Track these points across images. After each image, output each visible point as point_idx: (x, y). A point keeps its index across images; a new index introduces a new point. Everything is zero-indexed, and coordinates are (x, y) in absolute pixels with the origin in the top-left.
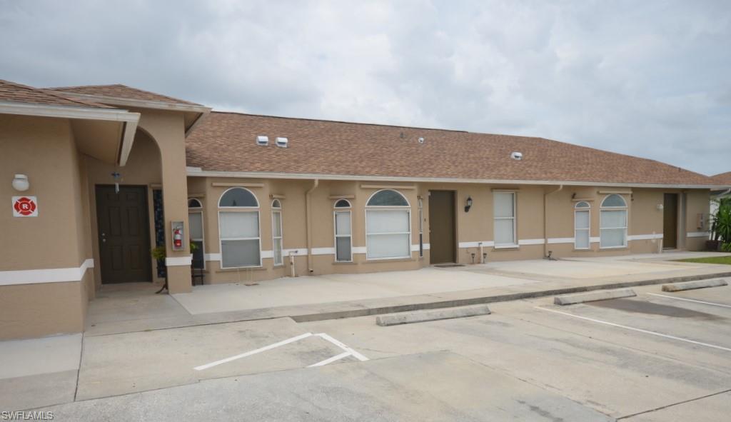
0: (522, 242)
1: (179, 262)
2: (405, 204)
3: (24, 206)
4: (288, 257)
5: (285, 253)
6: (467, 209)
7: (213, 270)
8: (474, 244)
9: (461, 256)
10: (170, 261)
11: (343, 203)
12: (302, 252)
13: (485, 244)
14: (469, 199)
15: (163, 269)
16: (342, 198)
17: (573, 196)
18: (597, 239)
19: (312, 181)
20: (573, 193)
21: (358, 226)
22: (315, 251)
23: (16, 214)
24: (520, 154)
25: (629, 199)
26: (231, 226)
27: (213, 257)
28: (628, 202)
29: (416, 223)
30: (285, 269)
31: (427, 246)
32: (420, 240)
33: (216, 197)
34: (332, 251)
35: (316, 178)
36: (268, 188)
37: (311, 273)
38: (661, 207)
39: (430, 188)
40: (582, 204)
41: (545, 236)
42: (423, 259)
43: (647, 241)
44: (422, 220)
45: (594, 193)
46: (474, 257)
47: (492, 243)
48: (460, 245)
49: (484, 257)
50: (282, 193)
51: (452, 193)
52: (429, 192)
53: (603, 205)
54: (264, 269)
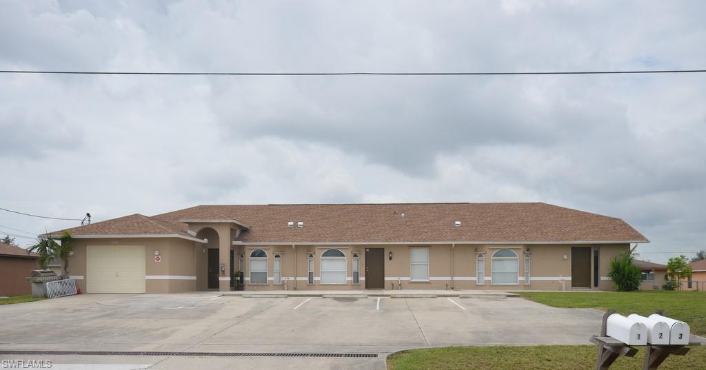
0: (432, 278)
1: (225, 279)
2: (343, 255)
3: (158, 259)
4: (283, 281)
5: (283, 279)
6: (390, 258)
7: (247, 284)
8: (396, 279)
9: (386, 284)
10: (220, 279)
11: (311, 256)
12: (292, 279)
13: (402, 279)
14: (391, 253)
15: (218, 282)
16: (311, 253)
17: (476, 250)
18: (490, 278)
19: (292, 246)
20: (476, 248)
21: (317, 268)
22: (298, 279)
23: (156, 261)
24: (459, 223)
25: (521, 252)
26: (255, 266)
27: (247, 279)
28: (519, 254)
29: (350, 266)
30: (282, 286)
31: (362, 279)
32: (356, 275)
33: (248, 253)
34: (306, 279)
35: (294, 244)
36: (272, 250)
37: (295, 289)
38: (565, 257)
39: (366, 247)
40: (481, 256)
41: (452, 275)
42: (360, 285)
43: (553, 281)
44: (359, 265)
45: (486, 249)
46: (393, 286)
47: (408, 279)
48: (386, 279)
49: (400, 286)
50: (281, 251)
51: (383, 249)
52: (366, 249)
53: (494, 256)
54: (268, 285)
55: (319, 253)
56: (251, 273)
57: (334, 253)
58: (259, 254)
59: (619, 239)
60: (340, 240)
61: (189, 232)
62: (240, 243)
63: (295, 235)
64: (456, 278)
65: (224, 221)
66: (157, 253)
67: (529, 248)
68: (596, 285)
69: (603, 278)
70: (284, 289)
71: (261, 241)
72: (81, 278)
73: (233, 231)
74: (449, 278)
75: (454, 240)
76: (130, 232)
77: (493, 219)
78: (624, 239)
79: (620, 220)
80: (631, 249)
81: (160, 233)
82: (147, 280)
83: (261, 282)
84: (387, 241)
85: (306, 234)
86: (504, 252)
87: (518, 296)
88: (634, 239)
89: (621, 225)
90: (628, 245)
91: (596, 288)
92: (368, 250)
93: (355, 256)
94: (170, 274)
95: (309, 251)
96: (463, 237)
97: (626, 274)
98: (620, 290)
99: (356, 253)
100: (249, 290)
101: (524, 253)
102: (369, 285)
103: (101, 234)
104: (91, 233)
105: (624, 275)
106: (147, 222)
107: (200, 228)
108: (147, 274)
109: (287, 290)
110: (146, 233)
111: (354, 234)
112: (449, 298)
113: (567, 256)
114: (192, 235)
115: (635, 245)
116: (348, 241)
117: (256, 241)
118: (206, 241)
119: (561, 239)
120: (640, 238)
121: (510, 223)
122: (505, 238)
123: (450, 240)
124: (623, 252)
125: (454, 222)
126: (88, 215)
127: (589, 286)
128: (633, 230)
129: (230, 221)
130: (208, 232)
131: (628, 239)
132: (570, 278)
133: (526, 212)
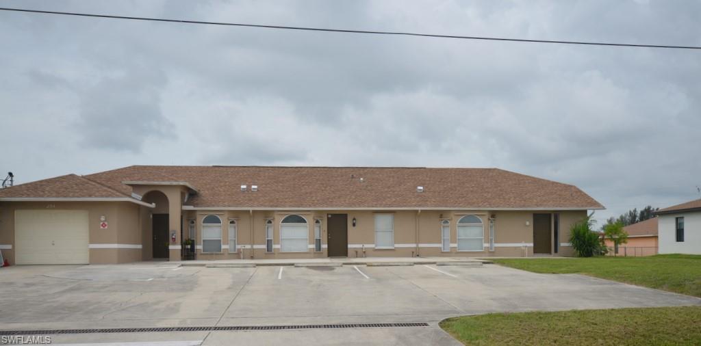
0: (397, 246)
1: (175, 248)
2: (305, 222)
3: (104, 225)
4: (239, 250)
5: (238, 247)
6: (354, 225)
7: (198, 253)
8: (360, 246)
9: (349, 252)
10: (171, 247)
11: (270, 222)
12: (248, 247)
13: (366, 246)
14: (354, 219)
15: (167, 250)
16: (270, 219)
17: (441, 216)
18: (455, 245)
20: (441, 214)
21: (276, 234)
22: (255, 247)
23: (102, 227)
24: (421, 188)
25: (486, 218)
26: (208, 233)
27: (199, 247)
28: (484, 220)
29: (312, 233)
30: (238, 255)
31: (325, 246)
32: (318, 242)
33: (200, 219)
34: (264, 247)
35: (251, 209)
36: (227, 215)
37: (252, 258)
38: (528, 223)
39: (328, 213)
40: (446, 222)
41: (417, 242)
42: (322, 253)
43: (516, 248)
44: (321, 232)
45: (452, 215)
46: (357, 254)
47: (373, 246)
48: (349, 246)
49: (364, 253)
50: (236, 217)
51: (346, 215)
52: (328, 214)
53: (460, 222)
54: (223, 254)
55: (279, 219)
56: (204, 241)
57: (295, 219)
58: (212, 219)
59: (578, 206)
60: (302, 205)
61: (134, 194)
62: (191, 208)
63: (250, 200)
64: (421, 245)
65: (175, 183)
66: (103, 219)
67: (493, 215)
68: (556, 251)
69: (563, 244)
70: (239, 258)
71: (213, 206)
72: (9, 247)
73: (183, 195)
74: (414, 245)
75: (420, 206)
76: (71, 194)
77: (453, 184)
78: (582, 206)
79: (575, 187)
80: (588, 214)
81: (107, 197)
82: (91, 249)
83: (214, 251)
84: (351, 206)
85: (262, 198)
87: (492, 263)
88: (591, 206)
89: (576, 192)
90: (585, 212)
91: (556, 254)
92: (330, 216)
93: (317, 222)
94: (119, 243)
95: (267, 217)
96: (428, 203)
97: (586, 240)
98: (581, 256)
99: (318, 219)
100: (203, 259)
101: (489, 219)
102: (332, 253)
103: (35, 197)
104: (22, 195)
105: (584, 242)
106: (87, 183)
107: (146, 191)
108: (92, 242)
109: (244, 258)
110: (90, 196)
111: (314, 198)
112: (427, 266)
113: (529, 223)
114: (137, 198)
115: (592, 211)
116: (310, 206)
117: (208, 206)
118: (153, 205)
119: (524, 206)
120: (596, 205)
121: (471, 189)
122: (471, 204)
123: (415, 206)
124: (582, 219)
125: (416, 187)
126: (11, 174)
127: (549, 252)
128: (589, 197)
129: (181, 184)
130: (155, 195)
131: (586, 206)
132: (532, 245)
133: (484, 178)
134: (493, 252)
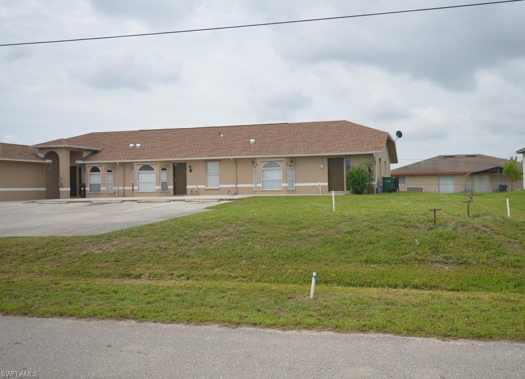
0: (221, 186)
1: (65, 190)
2: (153, 169)
4: (115, 190)
5: (115, 188)
6: (191, 171)
7: (87, 193)
8: (194, 187)
9: (188, 192)
10: (61, 189)
11: (132, 170)
12: (121, 188)
13: (199, 187)
14: (190, 167)
17: (253, 163)
18: (260, 185)
19: (116, 163)
20: (253, 161)
21: (135, 179)
22: (126, 188)
24: (254, 140)
25: (285, 163)
26: (93, 179)
27: (87, 189)
28: (282, 165)
29: (159, 178)
30: (114, 194)
31: (171, 187)
32: (165, 185)
33: (88, 169)
34: (131, 188)
35: (118, 161)
36: (104, 166)
37: (124, 196)
38: (322, 166)
39: (174, 162)
40: (255, 167)
41: (236, 183)
42: (169, 192)
43: (313, 187)
44: (167, 177)
45: (258, 161)
46: (193, 192)
47: (204, 186)
48: (187, 187)
49: (197, 192)
50: (111, 168)
51: (186, 163)
52: (174, 164)
53: (264, 167)
54: (102, 194)
55: (137, 168)
56: (90, 184)
57: (147, 168)
58: (95, 170)
60: (154, 158)
61: (39, 155)
62: (81, 162)
64: (238, 186)
65: (63, 146)
67: (293, 160)
70: (115, 196)
71: (97, 160)
74: (234, 186)
78: (367, 150)
83: (96, 191)
86: (271, 163)
88: (373, 150)
90: (373, 155)
92: (176, 165)
93: (164, 169)
95: (131, 166)
96: (245, 152)
99: (165, 167)
100: (89, 198)
101: (288, 164)
102: (176, 193)
107: (47, 151)
109: (118, 196)
114: (41, 157)
116: (157, 158)
118: (50, 161)
121: (296, 139)
124: (368, 161)
127: (343, 190)
132: (327, 184)
134: (294, 190)
